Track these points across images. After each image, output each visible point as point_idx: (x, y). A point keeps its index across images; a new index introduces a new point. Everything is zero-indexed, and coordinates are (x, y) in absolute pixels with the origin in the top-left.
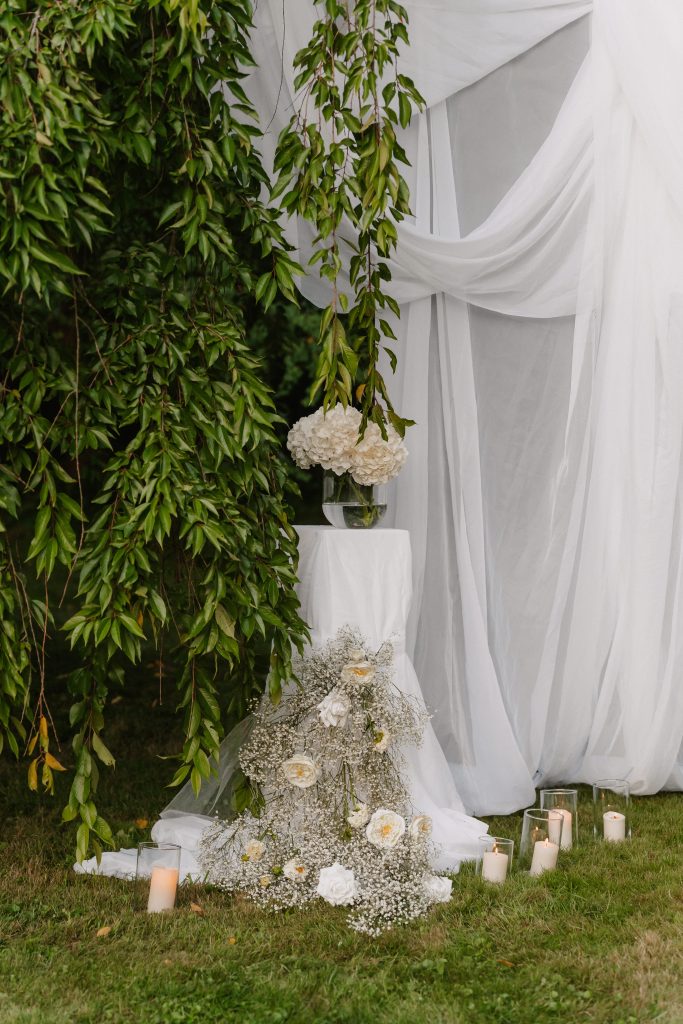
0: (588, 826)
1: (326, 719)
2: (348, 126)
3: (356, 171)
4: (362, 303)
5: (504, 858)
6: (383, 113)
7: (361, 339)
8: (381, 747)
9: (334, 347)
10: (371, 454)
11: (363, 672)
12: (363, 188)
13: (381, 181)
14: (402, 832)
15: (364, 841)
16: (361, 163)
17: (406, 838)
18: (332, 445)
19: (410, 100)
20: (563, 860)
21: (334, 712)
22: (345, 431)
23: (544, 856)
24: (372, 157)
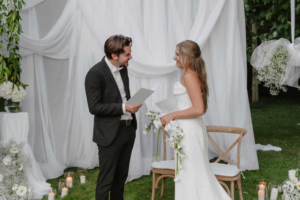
0: (76, 180)
1: (5, 163)
2: (4, 9)
3: (7, 21)
4: (11, 56)
5: (54, 194)
6: (14, 6)
7: (12, 65)
8: (20, 169)
9: (2, 67)
10: (16, 94)
11: (15, 150)
12: (9, 26)
13: (13, 24)
14: (26, 191)
15: (16, 194)
16: (8, 19)
17: (28, 192)
18: (5, 92)
19: (21, 3)
20: (70, 191)
21: (7, 161)
22: (9, 88)
23: (64, 192)
24: (11, 17)
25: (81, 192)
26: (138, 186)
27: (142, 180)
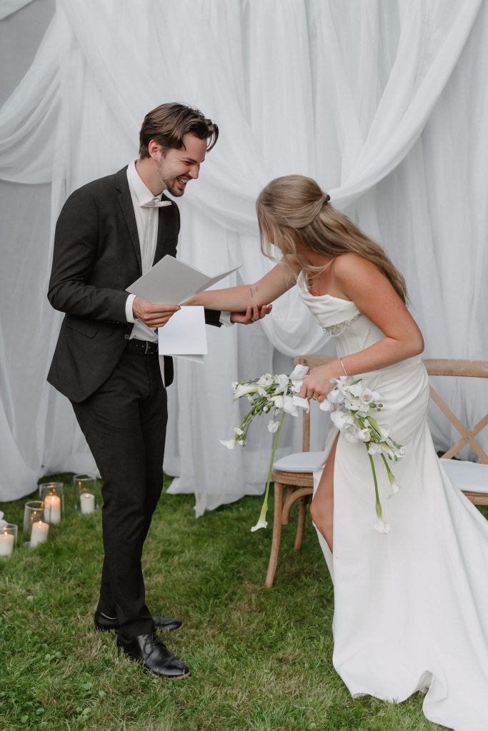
0: (70, 504)
5: (12, 537)
20: (53, 531)
23: (39, 533)
25: (83, 535)
26: (232, 522)
27: (243, 506)
